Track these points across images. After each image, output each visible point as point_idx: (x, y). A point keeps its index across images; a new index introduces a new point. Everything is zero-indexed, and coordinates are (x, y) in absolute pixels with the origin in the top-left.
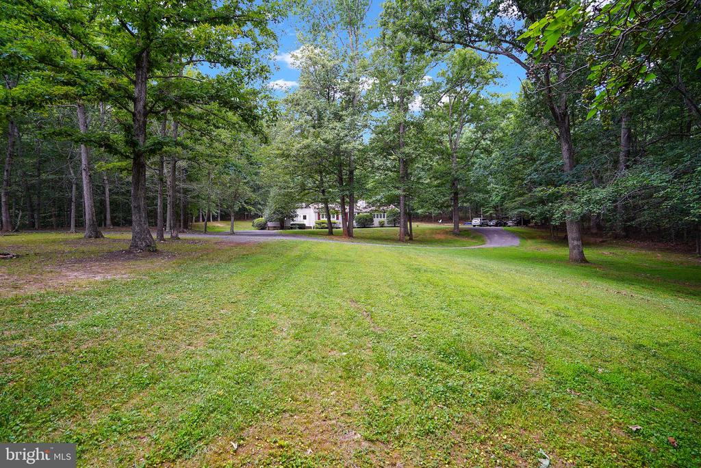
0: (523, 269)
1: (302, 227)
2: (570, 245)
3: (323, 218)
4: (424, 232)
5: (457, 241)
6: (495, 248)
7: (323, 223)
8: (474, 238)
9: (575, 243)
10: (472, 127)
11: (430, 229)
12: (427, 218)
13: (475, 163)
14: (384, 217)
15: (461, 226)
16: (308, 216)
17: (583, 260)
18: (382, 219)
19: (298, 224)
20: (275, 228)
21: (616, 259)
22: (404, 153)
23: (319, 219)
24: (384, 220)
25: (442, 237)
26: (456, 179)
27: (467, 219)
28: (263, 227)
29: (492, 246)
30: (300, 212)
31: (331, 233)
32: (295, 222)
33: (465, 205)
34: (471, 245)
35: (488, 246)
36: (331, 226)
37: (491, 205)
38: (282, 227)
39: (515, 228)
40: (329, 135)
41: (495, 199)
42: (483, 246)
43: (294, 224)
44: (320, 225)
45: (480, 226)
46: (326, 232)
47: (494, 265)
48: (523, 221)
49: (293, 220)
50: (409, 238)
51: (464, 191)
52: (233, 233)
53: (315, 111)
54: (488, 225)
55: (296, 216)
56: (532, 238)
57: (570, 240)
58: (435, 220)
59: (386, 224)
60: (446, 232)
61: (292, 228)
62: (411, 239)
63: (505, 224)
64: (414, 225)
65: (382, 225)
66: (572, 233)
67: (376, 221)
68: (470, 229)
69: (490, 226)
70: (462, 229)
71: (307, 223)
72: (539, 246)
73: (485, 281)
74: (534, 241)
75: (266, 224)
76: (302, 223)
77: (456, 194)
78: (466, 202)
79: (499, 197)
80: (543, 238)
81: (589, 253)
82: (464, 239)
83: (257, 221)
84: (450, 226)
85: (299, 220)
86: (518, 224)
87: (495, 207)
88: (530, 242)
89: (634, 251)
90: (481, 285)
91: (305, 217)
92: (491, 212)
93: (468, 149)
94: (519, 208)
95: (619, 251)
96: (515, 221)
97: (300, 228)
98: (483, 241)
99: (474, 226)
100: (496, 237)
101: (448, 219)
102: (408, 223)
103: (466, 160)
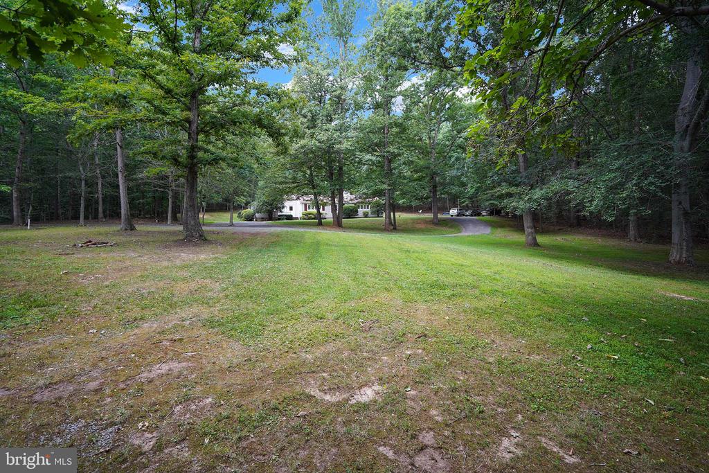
0: (487, 251)
1: (289, 217)
2: (526, 232)
3: (309, 209)
4: (405, 222)
5: (435, 230)
6: (469, 236)
7: (310, 214)
8: (451, 227)
9: (530, 230)
10: (449, 124)
11: (412, 219)
12: (408, 209)
13: (452, 156)
14: (368, 208)
15: (440, 216)
16: (295, 207)
17: (535, 244)
18: (366, 210)
19: (286, 215)
20: (263, 219)
21: (566, 243)
22: (388, 152)
23: (306, 210)
24: (368, 210)
25: (423, 226)
26: (434, 173)
27: (445, 209)
28: (250, 218)
29: (466, 234)
30: (287, 204)
31: (320, 224)
32: (283, 213)
33: (443, 196)
34: (448, 234)
35: (464, 234)
36: (319, 216)
37: (467, 196)
38: (270, 218)
39: (488, 218)
40: (323, 136)
41: (470, 190)
42: (459, 234)
43: (282, 215)
44: (307, 216)
45: (457, 215)
46: (315, 222)
47: (464, 248)
48: (495, 212)
49: (281, 212)
50: (392, 227)
51: (442, 184)
52: (232, 225)
53: (309, 114)
54: (464, 215)
55: (283, 207)
56: (501, 226)
57: (526, 228)
58: (415, 210)
59: (370, 215)
60: (426, 222)
61: (279, 219)
62: (395, 229)
63: (479, 214)
64: (397, 214)
65: (366, 215)
66: (527, 223)
67: (361, 212)
68: (448, 219)
69: (466, 216)
70: (440, 218)
71: (293, 214)
72: (506, 233)
73: (456, 257)
74: (503, 229)
75: (254, 215)
76: (289, 214)
77: (435, 187)
78: (444, 194)
79: (474, 189)
80: (510, 226)
81: (541, 239)
82: (442, 229)
83: (244, 212)
84: (429, 216)
85: (286, 211)
86: (491, 213)
87: (470, 198)
88: (499, 230)
89: (581, 237)
90: (453, 260)
91: (291, 209)
92: (467, 202)
93: (446, 146)
94: (490, 200)
95: (569, 237)
96: (488, 211)
97: (287, 219)
98: (459, 229)
99: (452, 216)
100: (471, 227)
101: (427, 209)
102: (392, 214)
103: (443, 155)
